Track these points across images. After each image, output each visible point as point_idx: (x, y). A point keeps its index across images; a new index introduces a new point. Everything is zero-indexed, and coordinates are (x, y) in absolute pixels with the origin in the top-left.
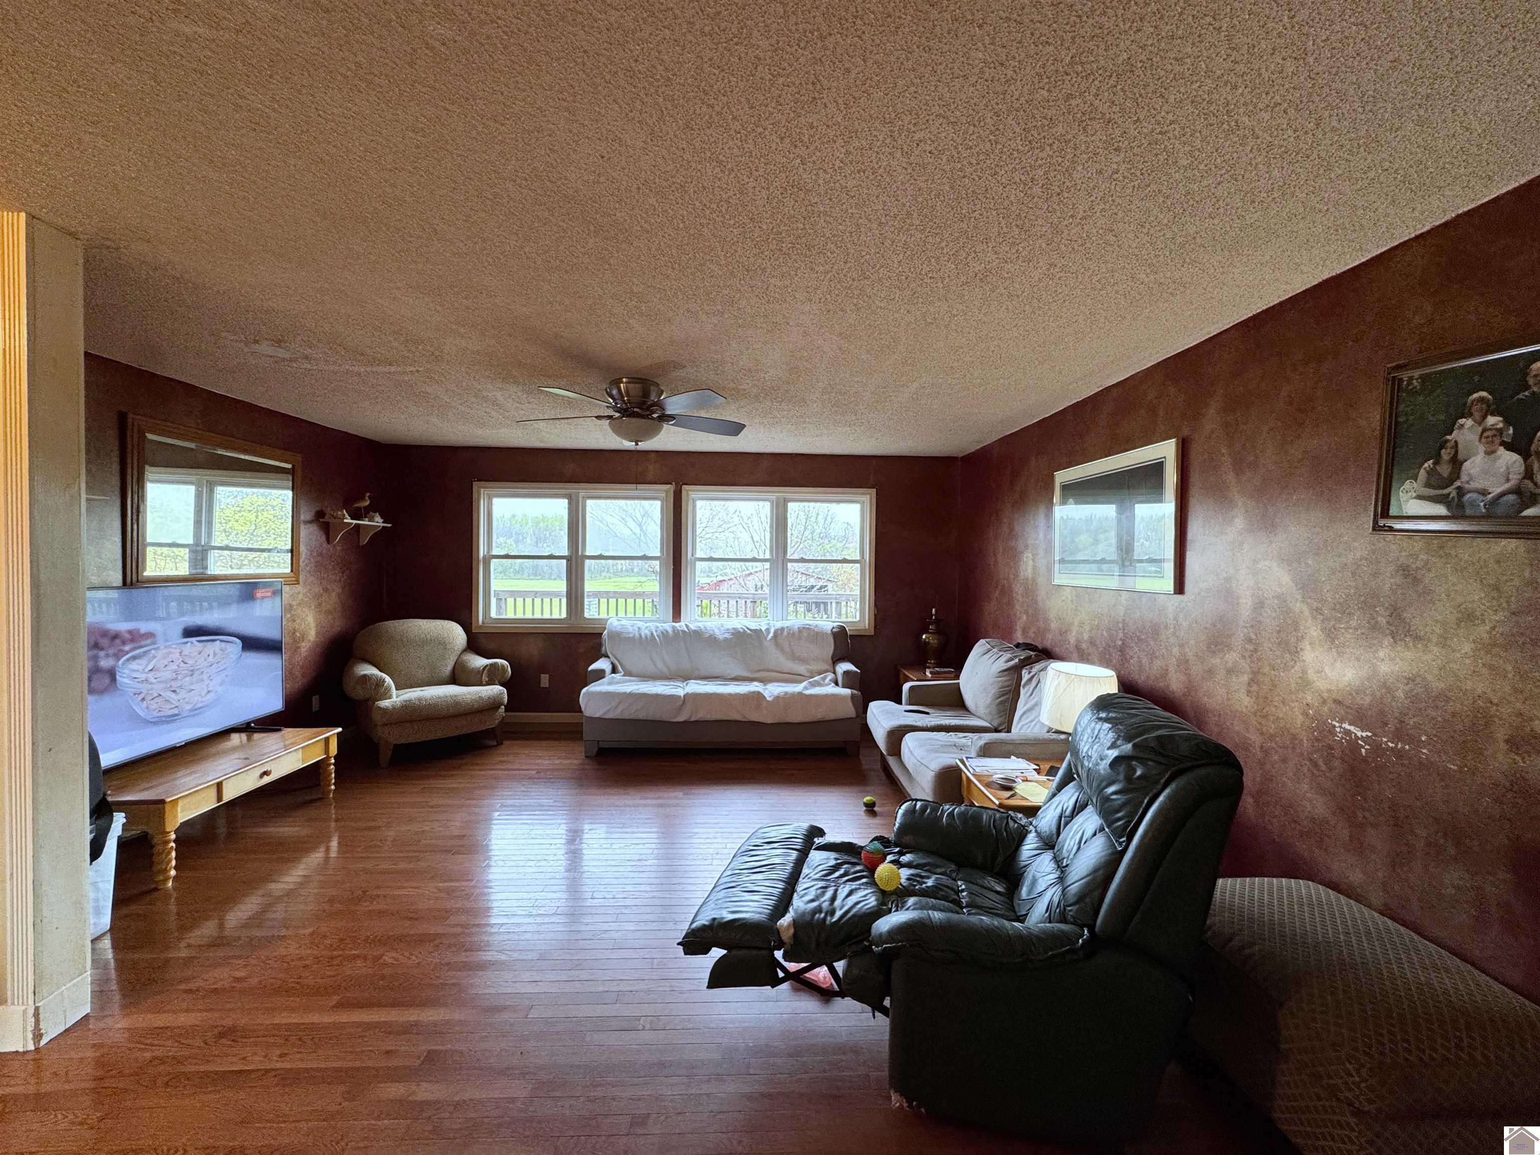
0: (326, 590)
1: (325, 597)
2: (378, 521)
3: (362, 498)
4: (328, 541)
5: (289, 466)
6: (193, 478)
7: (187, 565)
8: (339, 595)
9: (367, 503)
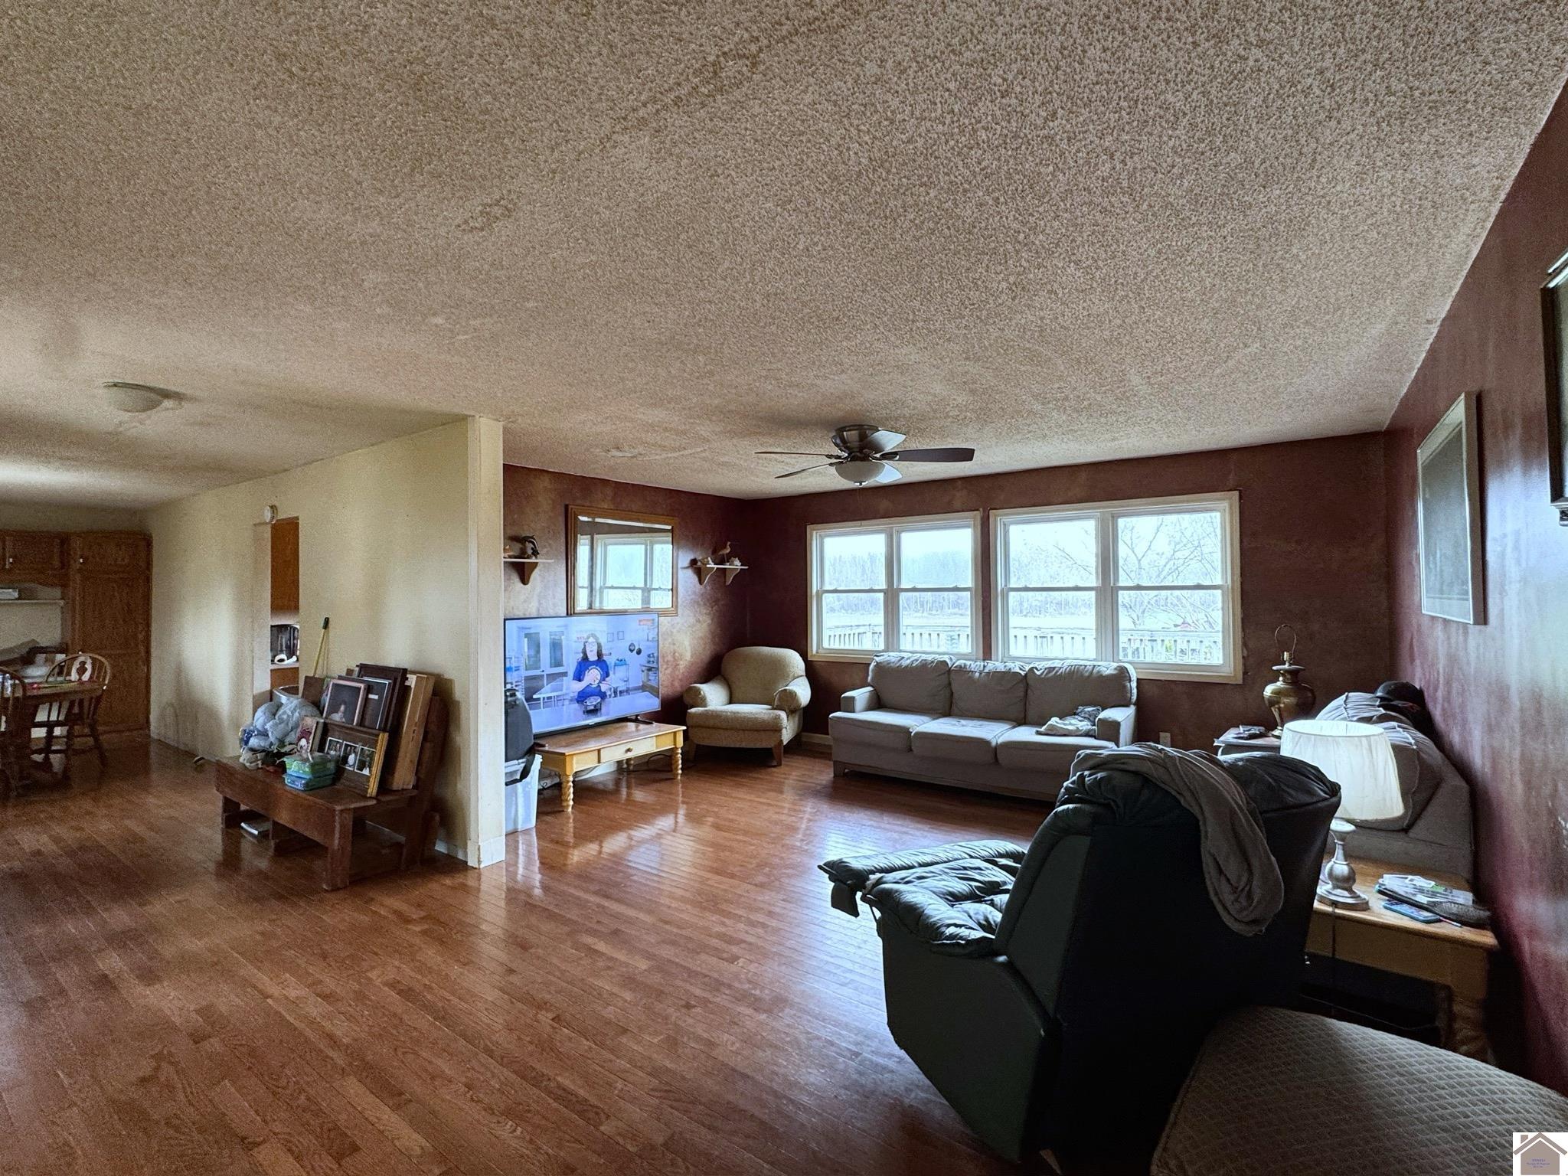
0: (699, 621)
1: (698, 626)
2: (737, 564)
3: (725, 547)
4: (701, 582)
5: (669, 527)
6: (642, 540)
7: (640, 602)
8: (709, 625)
9: (728, 551)
